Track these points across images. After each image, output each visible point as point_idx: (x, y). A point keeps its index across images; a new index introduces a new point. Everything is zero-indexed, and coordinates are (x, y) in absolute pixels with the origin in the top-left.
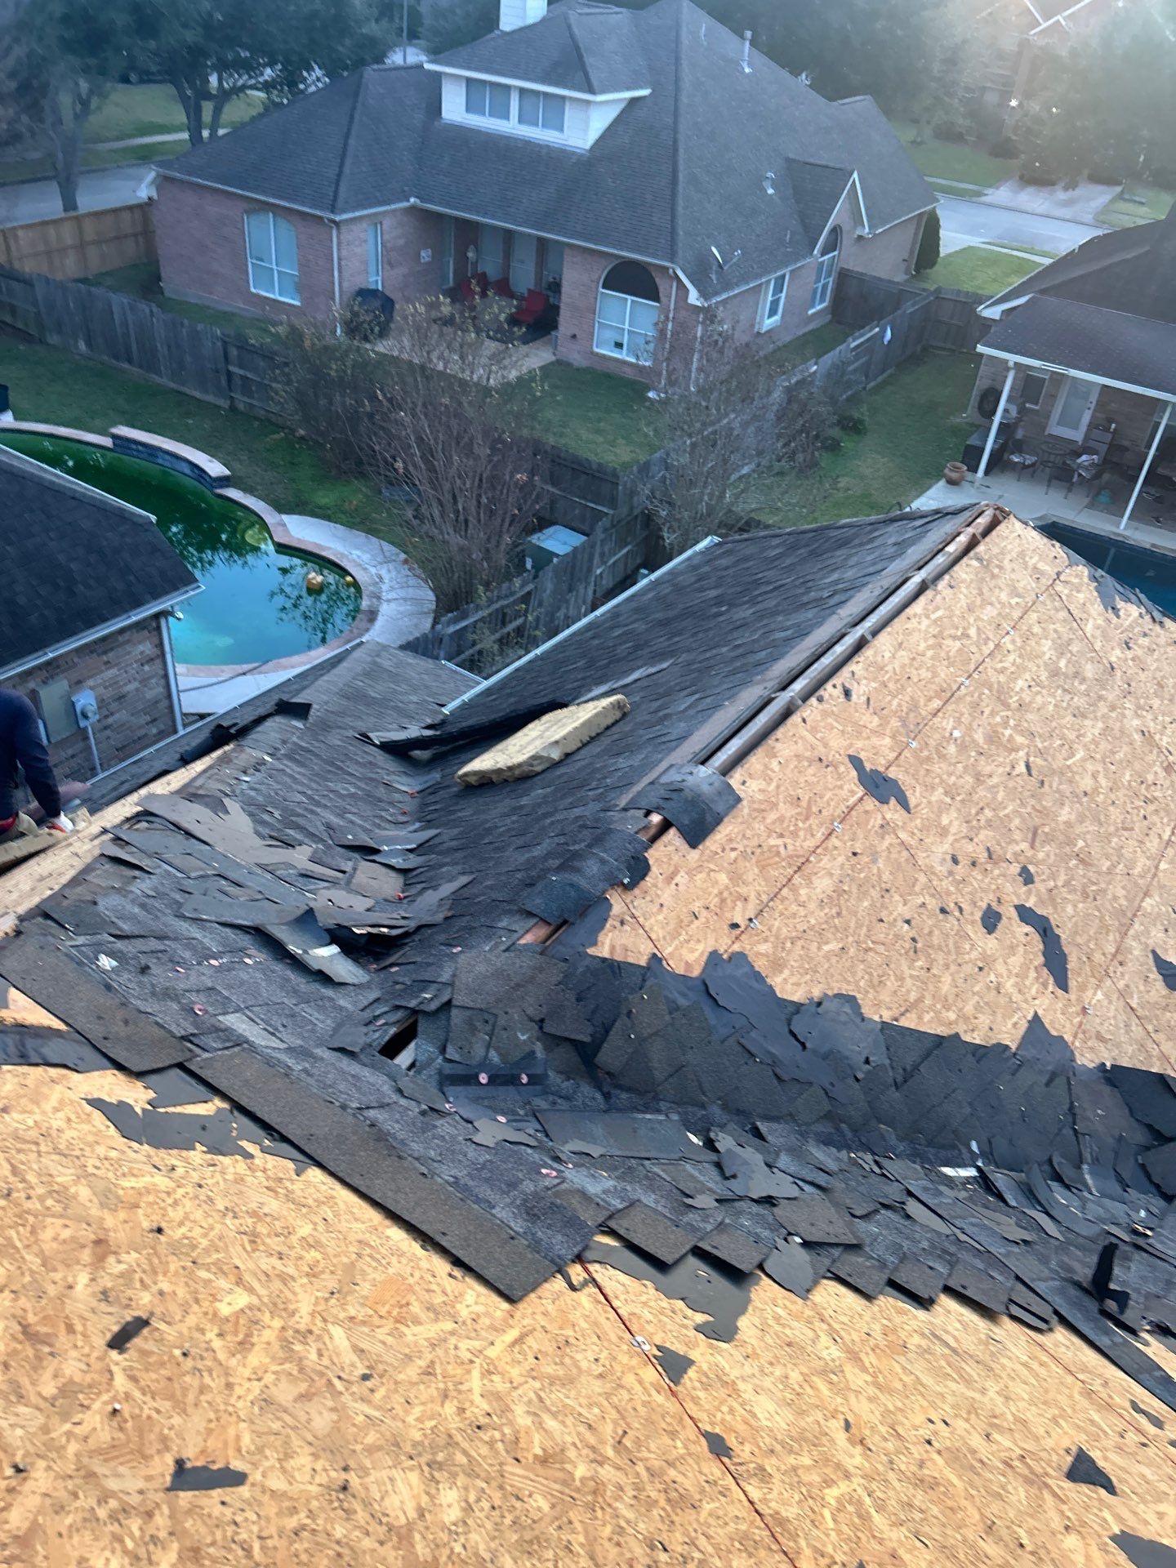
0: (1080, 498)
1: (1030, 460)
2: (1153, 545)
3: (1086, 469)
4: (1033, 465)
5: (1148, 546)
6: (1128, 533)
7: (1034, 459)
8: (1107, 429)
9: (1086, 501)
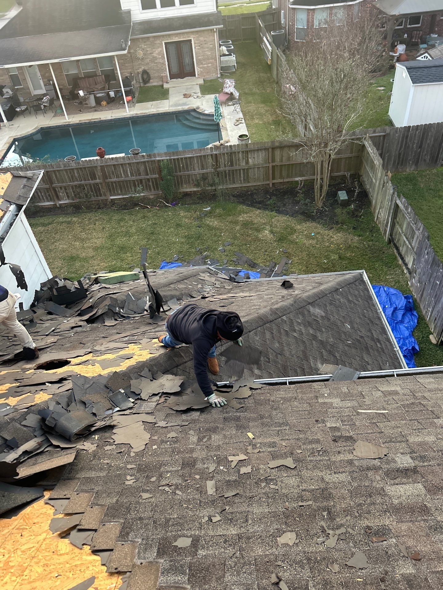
0: (50, 114)
1: (23, 108)
2: (80, 121)
3: (47, 102)
4: (27, 109)
5: (78, 122)
6: (70, 120)
7: (25, 107)
8: (50, 84)
9: (53, 114)
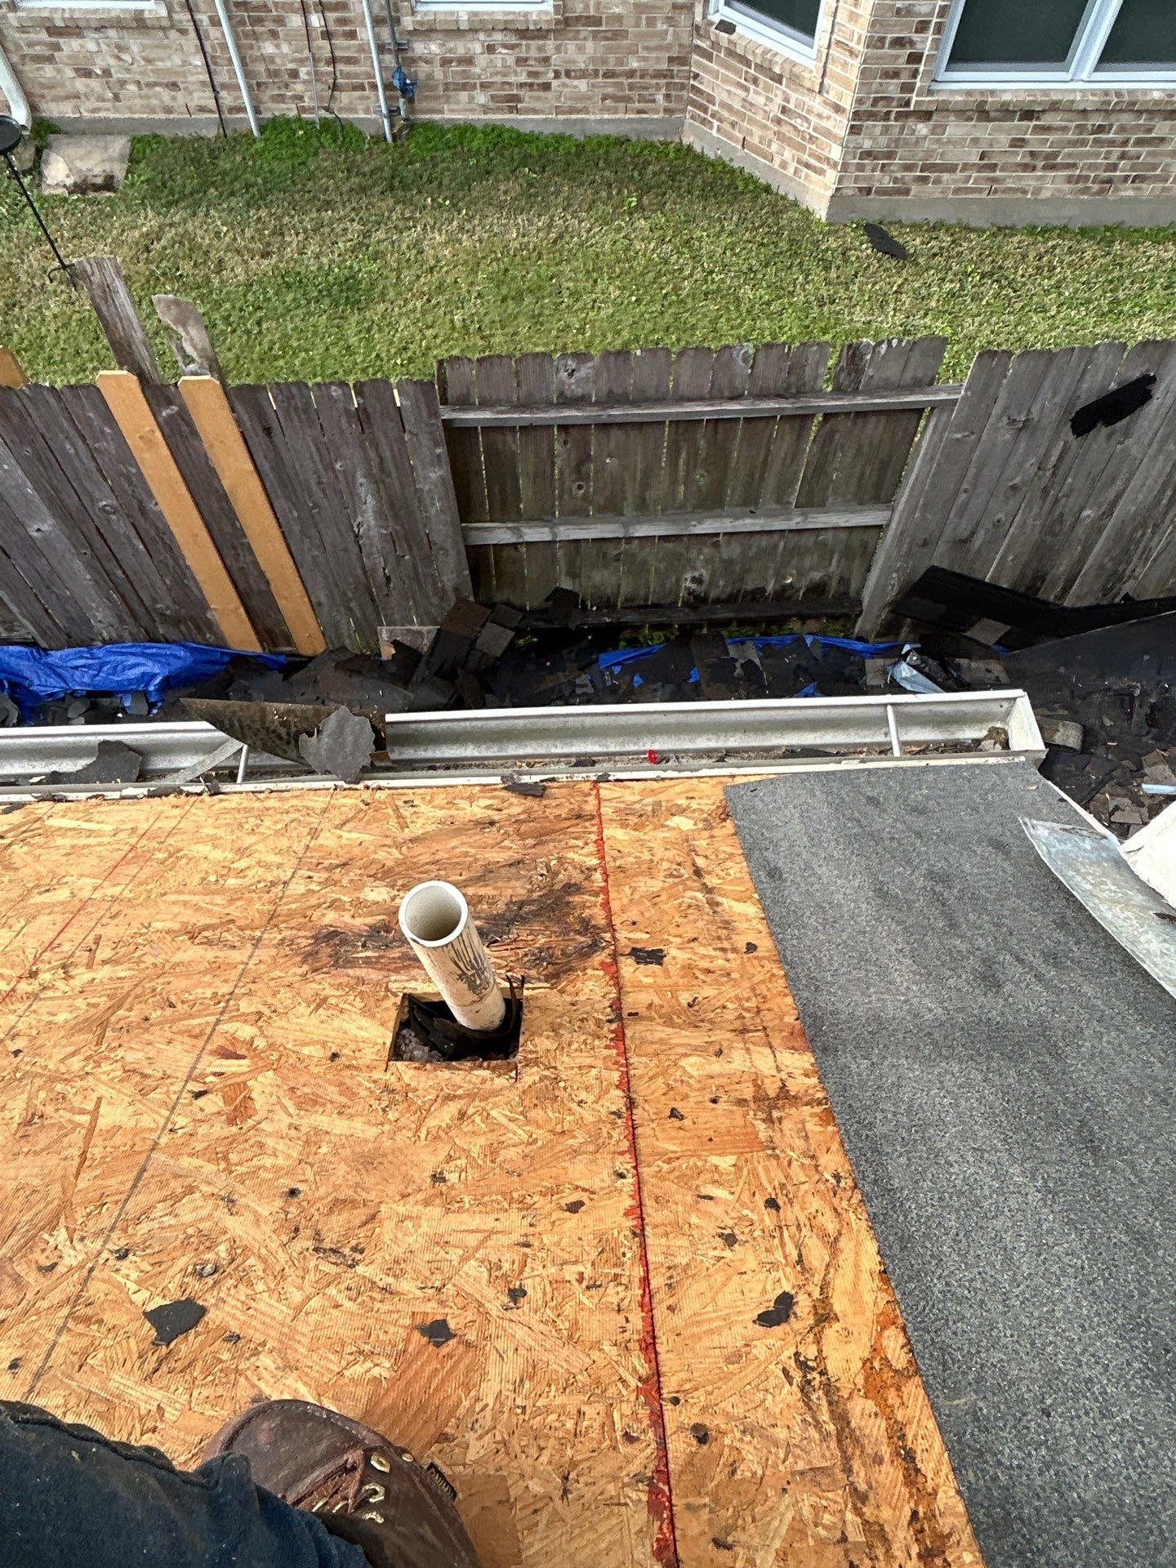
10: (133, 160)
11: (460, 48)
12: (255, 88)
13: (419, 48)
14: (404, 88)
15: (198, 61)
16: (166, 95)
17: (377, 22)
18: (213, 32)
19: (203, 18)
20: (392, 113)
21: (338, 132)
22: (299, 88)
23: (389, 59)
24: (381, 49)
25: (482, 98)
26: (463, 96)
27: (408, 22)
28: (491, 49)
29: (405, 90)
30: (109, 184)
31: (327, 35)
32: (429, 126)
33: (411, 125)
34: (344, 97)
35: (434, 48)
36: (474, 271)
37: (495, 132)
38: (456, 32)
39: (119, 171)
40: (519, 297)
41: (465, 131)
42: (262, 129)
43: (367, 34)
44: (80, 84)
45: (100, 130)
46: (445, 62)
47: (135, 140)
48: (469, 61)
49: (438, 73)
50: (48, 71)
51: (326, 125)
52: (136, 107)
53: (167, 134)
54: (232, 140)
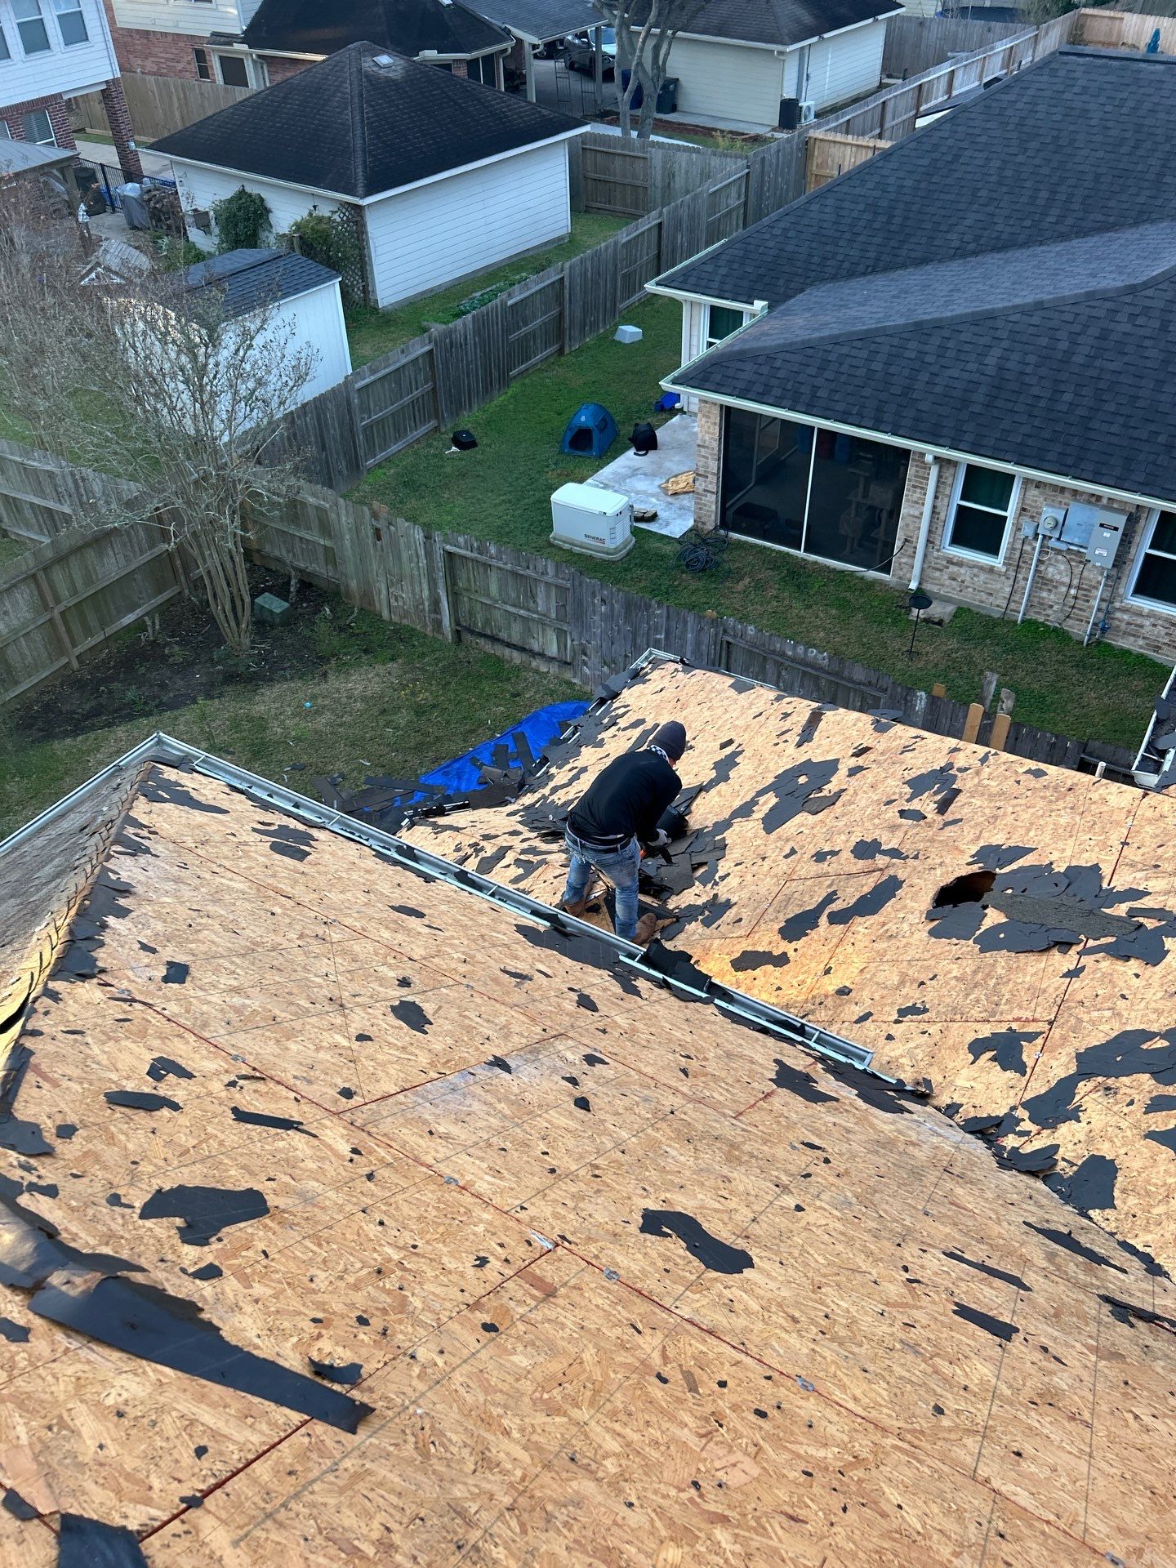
10: (956, 616)
11: (1139, 621)
12: (1029, 605)
13: (1118, 615)
14: (1103, 627)
15: (1008, 590)
16: (984, 596)
17: (1102, 600)
18: (1022, 583)
19: (1020, 576)
20: (1092, 635)
21: (1061, 635)
22: (1050, 612)
23: (1101, 615)
24: (1099, 610)
25: (1141, 642)
26: (1132, 639)
27: (1117, 605)
28: (1154, 625)
29: (1104, 630)
30: (940, 623)
31: (1076, 598)
32: (1109, 645)
33: (1099, 643)
34: (1070, 622)
35: (1126, 617)
36: (1105, 714)
37: (1141, 658)
38: (1140, 614)
39: (947, 619)
40: (1124, 732)
41: (1128, 652)
42: (1023, 621)
43: (1095, 603)
44: (947, 582)
45: (947, 600)
46: (1129, 623)
47: (960, 609)
48: (1142, 626)
49: (1123, 626)
50: (937, 574)
51: (1055, 629)
52: (968, 597)
53: (975, 610)
54: (1005, 621)
